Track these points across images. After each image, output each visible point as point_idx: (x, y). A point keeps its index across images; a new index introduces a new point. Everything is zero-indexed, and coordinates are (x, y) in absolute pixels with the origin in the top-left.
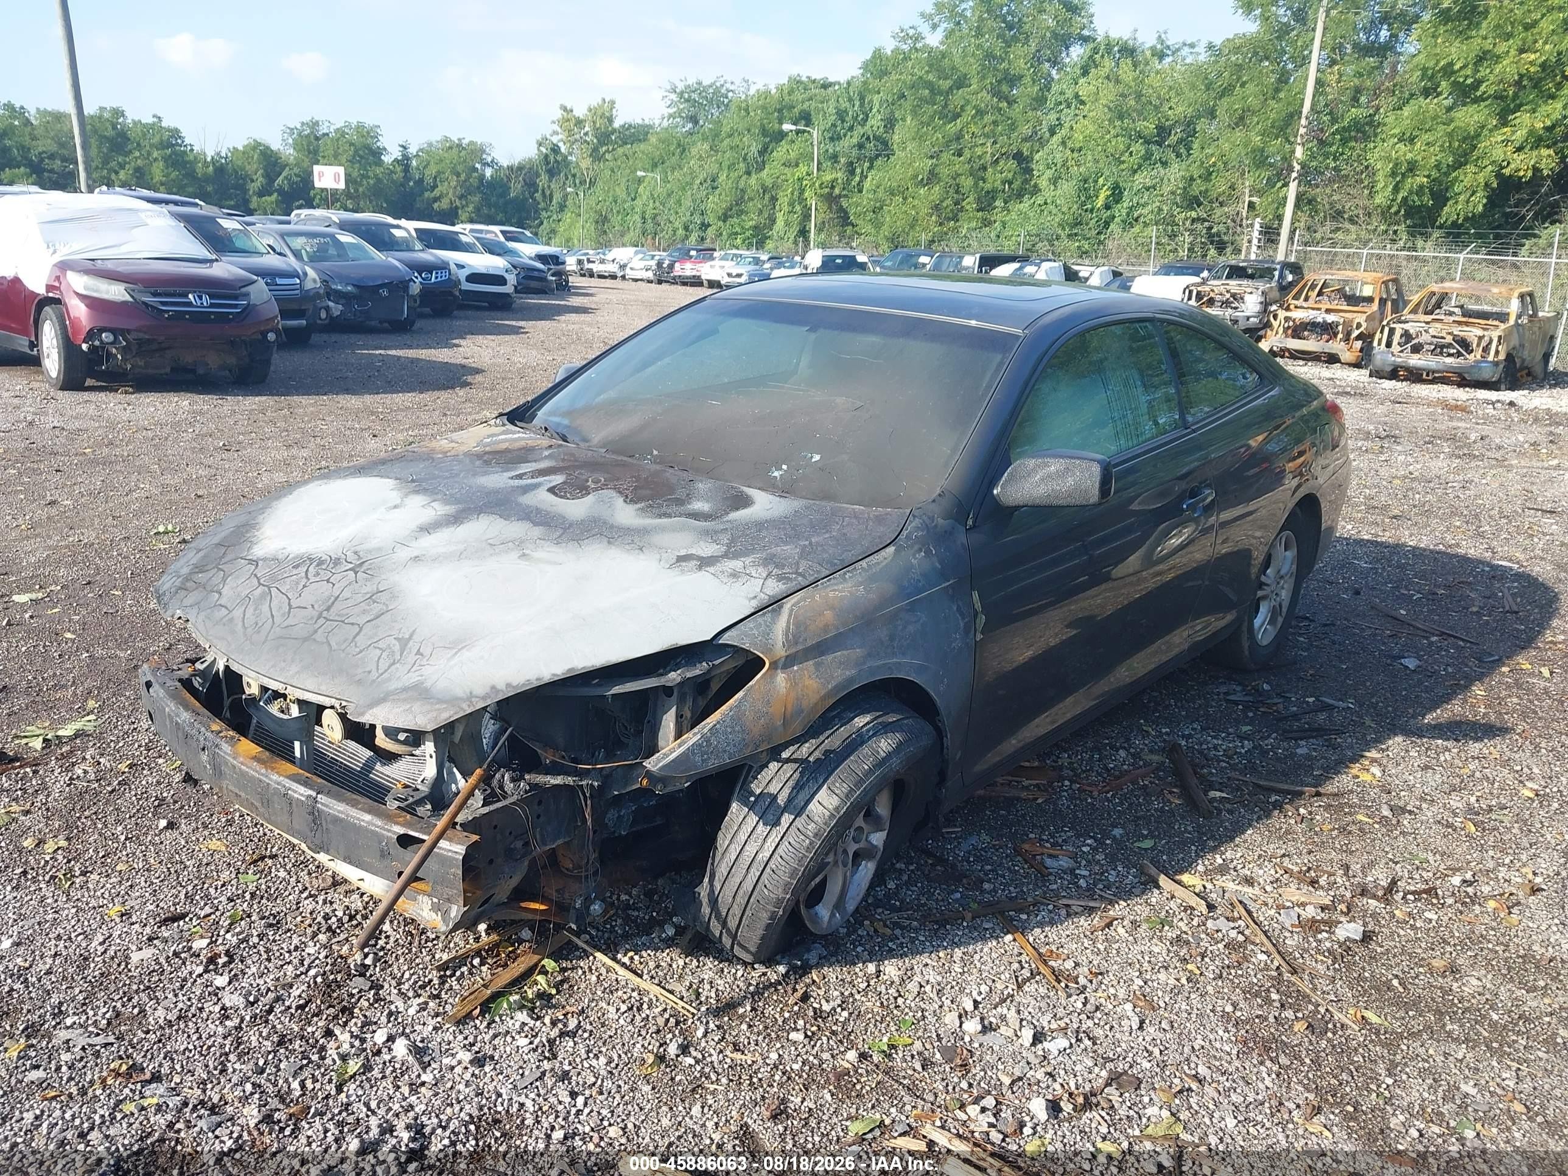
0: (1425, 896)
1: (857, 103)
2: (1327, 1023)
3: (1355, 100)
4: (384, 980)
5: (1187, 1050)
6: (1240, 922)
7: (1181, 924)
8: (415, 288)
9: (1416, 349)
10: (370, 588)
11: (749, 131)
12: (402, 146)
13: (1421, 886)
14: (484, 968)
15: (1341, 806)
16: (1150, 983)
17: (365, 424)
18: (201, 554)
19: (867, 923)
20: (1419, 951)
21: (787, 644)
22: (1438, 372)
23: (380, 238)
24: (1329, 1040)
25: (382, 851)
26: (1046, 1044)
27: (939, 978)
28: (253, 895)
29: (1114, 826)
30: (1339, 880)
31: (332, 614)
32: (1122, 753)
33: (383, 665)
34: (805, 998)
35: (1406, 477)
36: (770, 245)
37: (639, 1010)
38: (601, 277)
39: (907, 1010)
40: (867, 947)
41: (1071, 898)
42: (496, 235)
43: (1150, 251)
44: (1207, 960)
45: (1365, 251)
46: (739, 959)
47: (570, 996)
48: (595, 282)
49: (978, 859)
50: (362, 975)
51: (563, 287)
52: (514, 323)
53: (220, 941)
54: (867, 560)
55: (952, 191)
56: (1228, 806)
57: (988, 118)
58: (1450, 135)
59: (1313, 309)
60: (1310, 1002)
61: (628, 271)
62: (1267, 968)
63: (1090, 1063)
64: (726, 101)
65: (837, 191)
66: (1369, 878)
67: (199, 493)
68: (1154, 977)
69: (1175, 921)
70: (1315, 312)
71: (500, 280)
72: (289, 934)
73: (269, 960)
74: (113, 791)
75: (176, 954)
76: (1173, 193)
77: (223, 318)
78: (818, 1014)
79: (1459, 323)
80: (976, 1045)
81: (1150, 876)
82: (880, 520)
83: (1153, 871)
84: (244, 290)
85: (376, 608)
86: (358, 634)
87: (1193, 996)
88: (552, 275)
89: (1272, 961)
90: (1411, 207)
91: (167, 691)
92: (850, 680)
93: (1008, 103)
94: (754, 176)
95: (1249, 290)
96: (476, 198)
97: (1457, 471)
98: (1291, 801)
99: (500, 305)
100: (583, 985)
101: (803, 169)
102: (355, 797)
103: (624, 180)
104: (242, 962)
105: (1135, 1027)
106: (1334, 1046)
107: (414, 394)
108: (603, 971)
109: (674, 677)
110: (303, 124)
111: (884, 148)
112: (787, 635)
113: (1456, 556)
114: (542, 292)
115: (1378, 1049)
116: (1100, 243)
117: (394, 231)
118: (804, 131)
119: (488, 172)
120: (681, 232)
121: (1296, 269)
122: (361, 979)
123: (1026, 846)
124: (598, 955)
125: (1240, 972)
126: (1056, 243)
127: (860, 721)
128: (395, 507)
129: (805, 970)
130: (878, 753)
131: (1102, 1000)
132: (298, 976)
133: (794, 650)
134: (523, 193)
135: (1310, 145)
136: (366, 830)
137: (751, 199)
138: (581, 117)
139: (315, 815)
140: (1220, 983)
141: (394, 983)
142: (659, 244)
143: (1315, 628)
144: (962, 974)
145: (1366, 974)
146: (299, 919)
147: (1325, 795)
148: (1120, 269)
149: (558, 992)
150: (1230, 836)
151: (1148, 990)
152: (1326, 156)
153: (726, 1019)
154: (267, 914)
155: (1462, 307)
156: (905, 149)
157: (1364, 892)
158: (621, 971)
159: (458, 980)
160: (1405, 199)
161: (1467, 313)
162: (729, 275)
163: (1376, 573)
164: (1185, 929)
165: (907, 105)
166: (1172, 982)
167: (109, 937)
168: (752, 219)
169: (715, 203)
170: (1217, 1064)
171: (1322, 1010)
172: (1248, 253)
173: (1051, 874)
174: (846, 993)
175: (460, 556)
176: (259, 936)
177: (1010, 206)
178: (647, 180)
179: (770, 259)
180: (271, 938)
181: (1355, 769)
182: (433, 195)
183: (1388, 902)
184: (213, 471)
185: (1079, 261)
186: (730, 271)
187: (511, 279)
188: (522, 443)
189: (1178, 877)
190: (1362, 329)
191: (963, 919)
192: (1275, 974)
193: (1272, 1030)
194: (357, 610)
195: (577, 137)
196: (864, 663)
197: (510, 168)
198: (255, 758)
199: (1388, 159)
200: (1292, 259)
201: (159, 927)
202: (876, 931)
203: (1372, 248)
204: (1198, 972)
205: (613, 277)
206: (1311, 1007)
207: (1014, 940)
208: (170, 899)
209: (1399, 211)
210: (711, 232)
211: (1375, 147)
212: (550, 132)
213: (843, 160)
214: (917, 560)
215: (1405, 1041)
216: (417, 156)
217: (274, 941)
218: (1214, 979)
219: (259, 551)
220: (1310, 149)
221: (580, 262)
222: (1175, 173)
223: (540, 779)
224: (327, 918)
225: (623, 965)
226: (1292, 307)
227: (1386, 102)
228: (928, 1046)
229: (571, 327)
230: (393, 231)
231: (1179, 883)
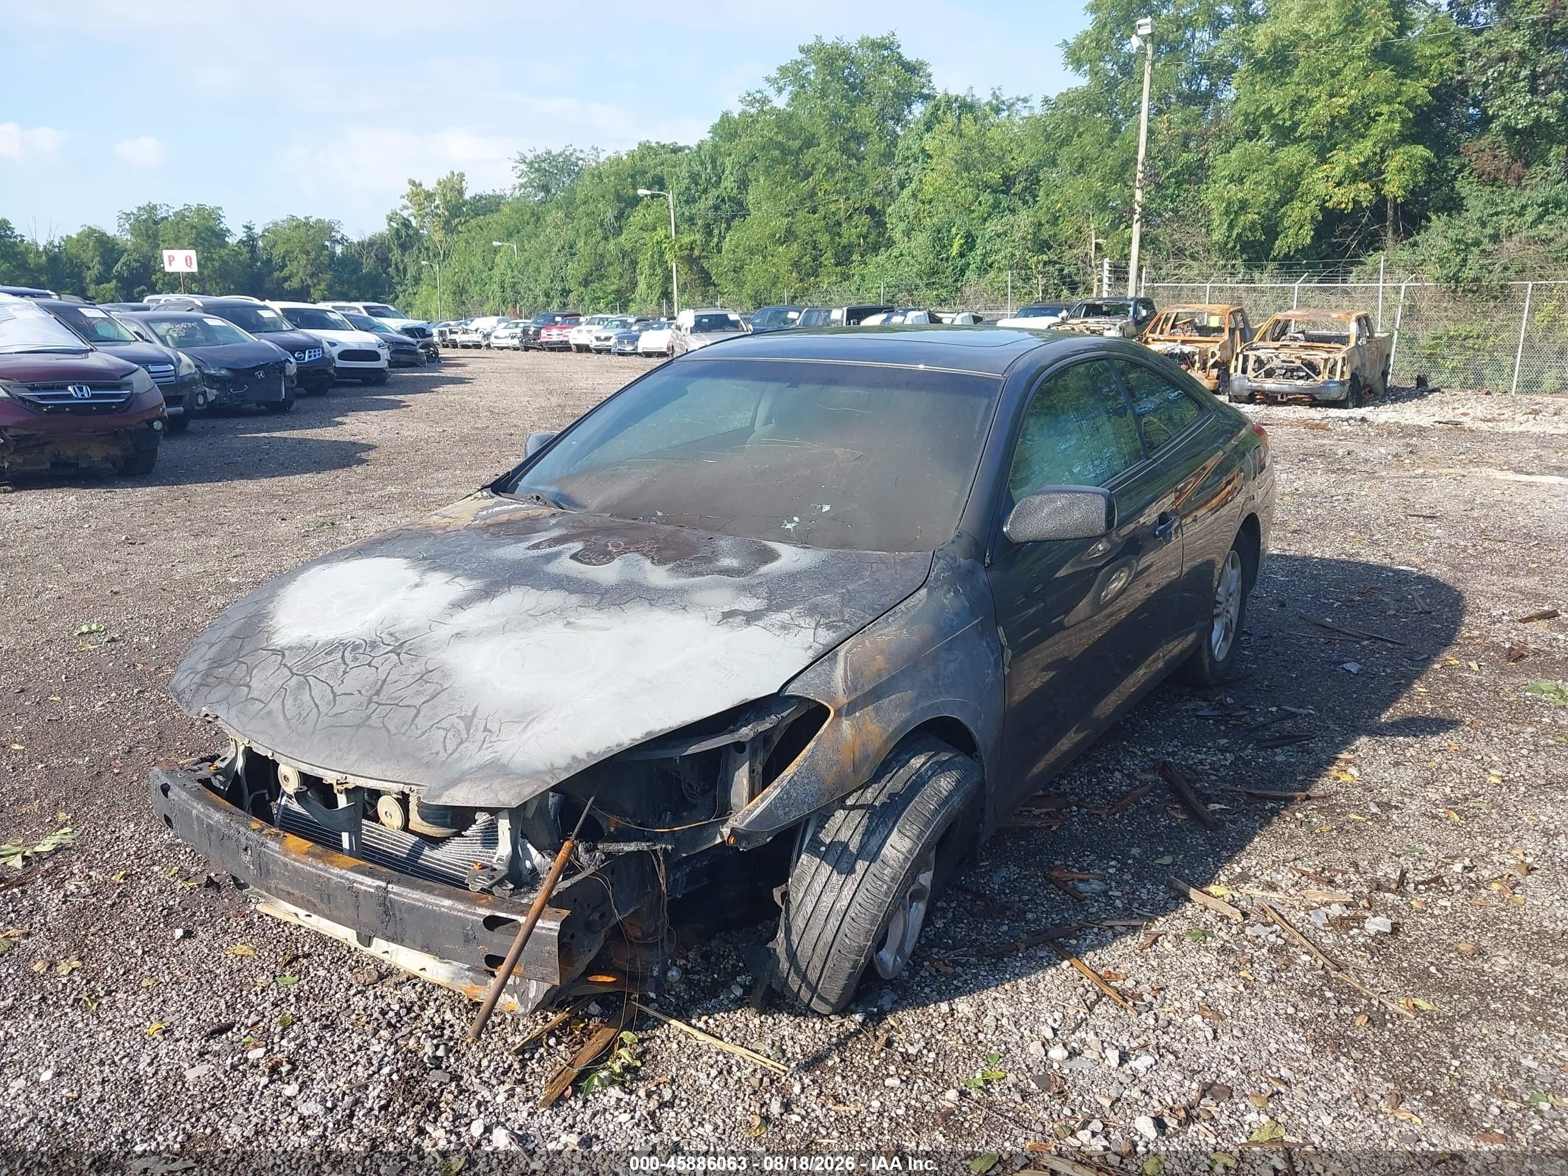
0: (1433, 885)
1: (709, 166)
2: (1384, 1014)
3: (1185, 145)
4: (462, 1071)
5: (1264, 1054)
6: (1275, 926)
7: (1220, 934)
8: (292, 369)
9: (1269, 374)
10: (417, 668)
11: (603, 197)
12: (246, 227)
13: (1428, 876)
14: (562, 1048)
15: (1332, 808)
16: (1210, 993)
17: (269, 508)
18: (215, 648)
19: (926, 963)
20: (1445, 937)
21: (848, 690)
22: (1291, 394)
23: (248, 320)
24: (1390, 1031)
25: (466, 935)
26: (1132, 1063)
27: (1012, 1010)
28: (298, 997)
29: (1131, 845)
30: (1352, 877)
31: (383, 697)
32: (1118, 775)
33: (450, 747)
34: (889, 1043)
35: (1293, 494)
36: (633, 307)
37: (729, 1073)
38: (465, 347)
39: (990, 1044)
40: (934, 987)
41: (1112, 919)
42: (360, 311)
43: (1006, 295)
44: (1256, 965)
45: (1208, 285)
46: (814, 1012)
47: (656, 1067)
48: (460, 352)
49: (1014, 890)
50: (438, 1067)
51: (434, 359)
52: (392, 397)
53: (276, 1049)
54: (905, 603)
55: (809, 247)
56: (1230, 817)
57: (839, 175)
58: (1275, 174)
59: (1170, 341)
60: (1362, 996)
61: (492, 339)
62: (1313, 968)
63: (1179, 1077)
64: (576, 169)
65: (696, 253)
66: (1380, 873)
67: (116, 589)
68: (1212, 988)
69: (1215, 932)
70: (1172, 344)
71: (373, 356)
72: (347, 1034)
73: (334, 1062)
74: (114, 904)
75: (234, 1067)
76: (1024, 238)
77: (105, 409)
78: (906, 1058)
79: (1306, 348)
80: (1067, 1071)
81: (1179, 890)
82: (906, 563)
83: (1182, 885)
84: (126, 379)
85: (430, 689)
86: (416, 716)
87: (1254, 1002)
88: (421, 348)
89: (1316, 961)
90: (1246, 243)
91: (189, 792)
92: (907, 722)
93: (857, 159)
94: (612, 242)
95: (1107, 326)
96: (328, 276)
97: (1338, 485)
98: (1286, 808)
99: (375, 380)
100: (665, 1055)
101: (661, 233)
102: (428, 883)
103: (480, 251)
104: (307, 1068)
105: (1210, 1037)
106: (1396, 1036)
107: (311, 475)
108: (682, 1037)
109: (746, 732)
110: (139, 209)
111: (740, 210)
112: (846, 682)
113: (1360, 564)
114: (413, 365)
115: (1436, 1034)
116: (958, 290)
117: (262, 313)
118: (659, 196)
119: (339, 249)
120: (542, 299)
121: (1147, 303)
122: (439, 1072)
123: (1055, 874)
124: (673, 1022)
125: (1290, 974)
126: (915, 293)
127: (917, 762)
128: (417, 586)
129: (880, 1017)
130: (941, 792)
131: (1171, 1015)
132: (370, 1076)
133: (854, 696)
134: (376, 268)
135: (1149, 189)
136: (449, 916)
137: (610, 264)
138: (431, 191)
139: (386, 906)
140: (1275, 987)
141: (473, 1072)
142: (521, 311)
143: (1255, 641)
144: (1033, 1003)
145: (1405, 965)
146: (354, 1017)
147: (1314, 798)
148: (980, 314)
149: (643, 1064)
150: (1239, 844)
151: (1210, 1000)
152: (1164, 197)
153: (818, 1072)
154: (318, 1016)
155: (1303, 332)
156: (760, 209)
157: (1379, 887)
158: (701, 1036)
159: (539, 1062)
160: (1239, 235)
161: (1309, 338)
162: (598, 339)
163: (1294, 585)
164: (1226, 938)
165: (760, 166)
166: (1230, 990)
167: (156, 1057)
168: (613, 284)
169: (575, 270)
170: (1297, 1064)
171: (1376, 1003)
172: (1100, 291)
173: (1086, 898)
174: (927, 1035)
175: (504, 629)
176: (316, 1038)
177: (867, 258)
178: (503, 249)
179: (638, 321)
180: (330, 1040)
181: (1334, 771)
182: (282, 274)
183: (1403, 894)
184: (123, 566)
185: (939, 309)
186: (598, 335)
187: (385, 354)
188: (523, 514)
189: (1204, 889)
190: (1216, 358)
191: (1018, 950)
192: (1322, 972)
193: (1337, 1027)
194: (410, 691)
195: (428, 210)
196: (916, 705)
197: (361, 244)
198: (308, 853)
199: (1221, 198)
200: (1142, 295)
201: (207, 1041)
202: (937, 971)
203: (1214, 282)
204: (1252, 978)
205: (478, 346)
206: (1364, 1001)
207: (1072, 965)
208: (211, 1011)
209: (1235, 247)
210: (572, 298)
211: (1207, 189)
212: (400, 206)
213: (700, 222)
214: (948, 599)
215: (1459, 1024)
216: (263, 236)
217: (334, 1042)
218: (1268, 983)
219: (280, 640)
220: (1149, 193)
221: (442, 333)
222: (1024, 219)
223: (614, 847)
224: (383, 1013)
225: (700, 1029)
226: (1150, 340)
227: (1213, 146)
228: (1021, 1077)
229: (451, 398)
230: (260, 312)
231: (1208, 894)
